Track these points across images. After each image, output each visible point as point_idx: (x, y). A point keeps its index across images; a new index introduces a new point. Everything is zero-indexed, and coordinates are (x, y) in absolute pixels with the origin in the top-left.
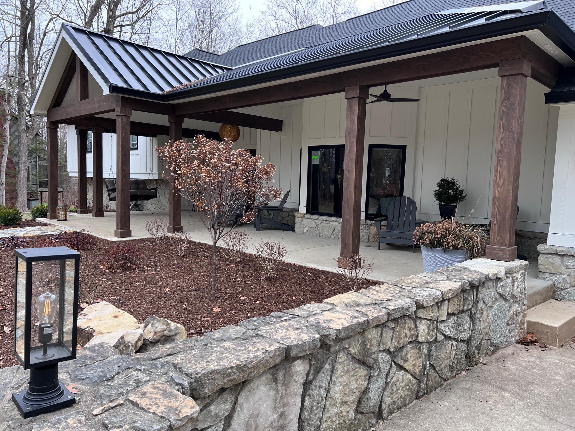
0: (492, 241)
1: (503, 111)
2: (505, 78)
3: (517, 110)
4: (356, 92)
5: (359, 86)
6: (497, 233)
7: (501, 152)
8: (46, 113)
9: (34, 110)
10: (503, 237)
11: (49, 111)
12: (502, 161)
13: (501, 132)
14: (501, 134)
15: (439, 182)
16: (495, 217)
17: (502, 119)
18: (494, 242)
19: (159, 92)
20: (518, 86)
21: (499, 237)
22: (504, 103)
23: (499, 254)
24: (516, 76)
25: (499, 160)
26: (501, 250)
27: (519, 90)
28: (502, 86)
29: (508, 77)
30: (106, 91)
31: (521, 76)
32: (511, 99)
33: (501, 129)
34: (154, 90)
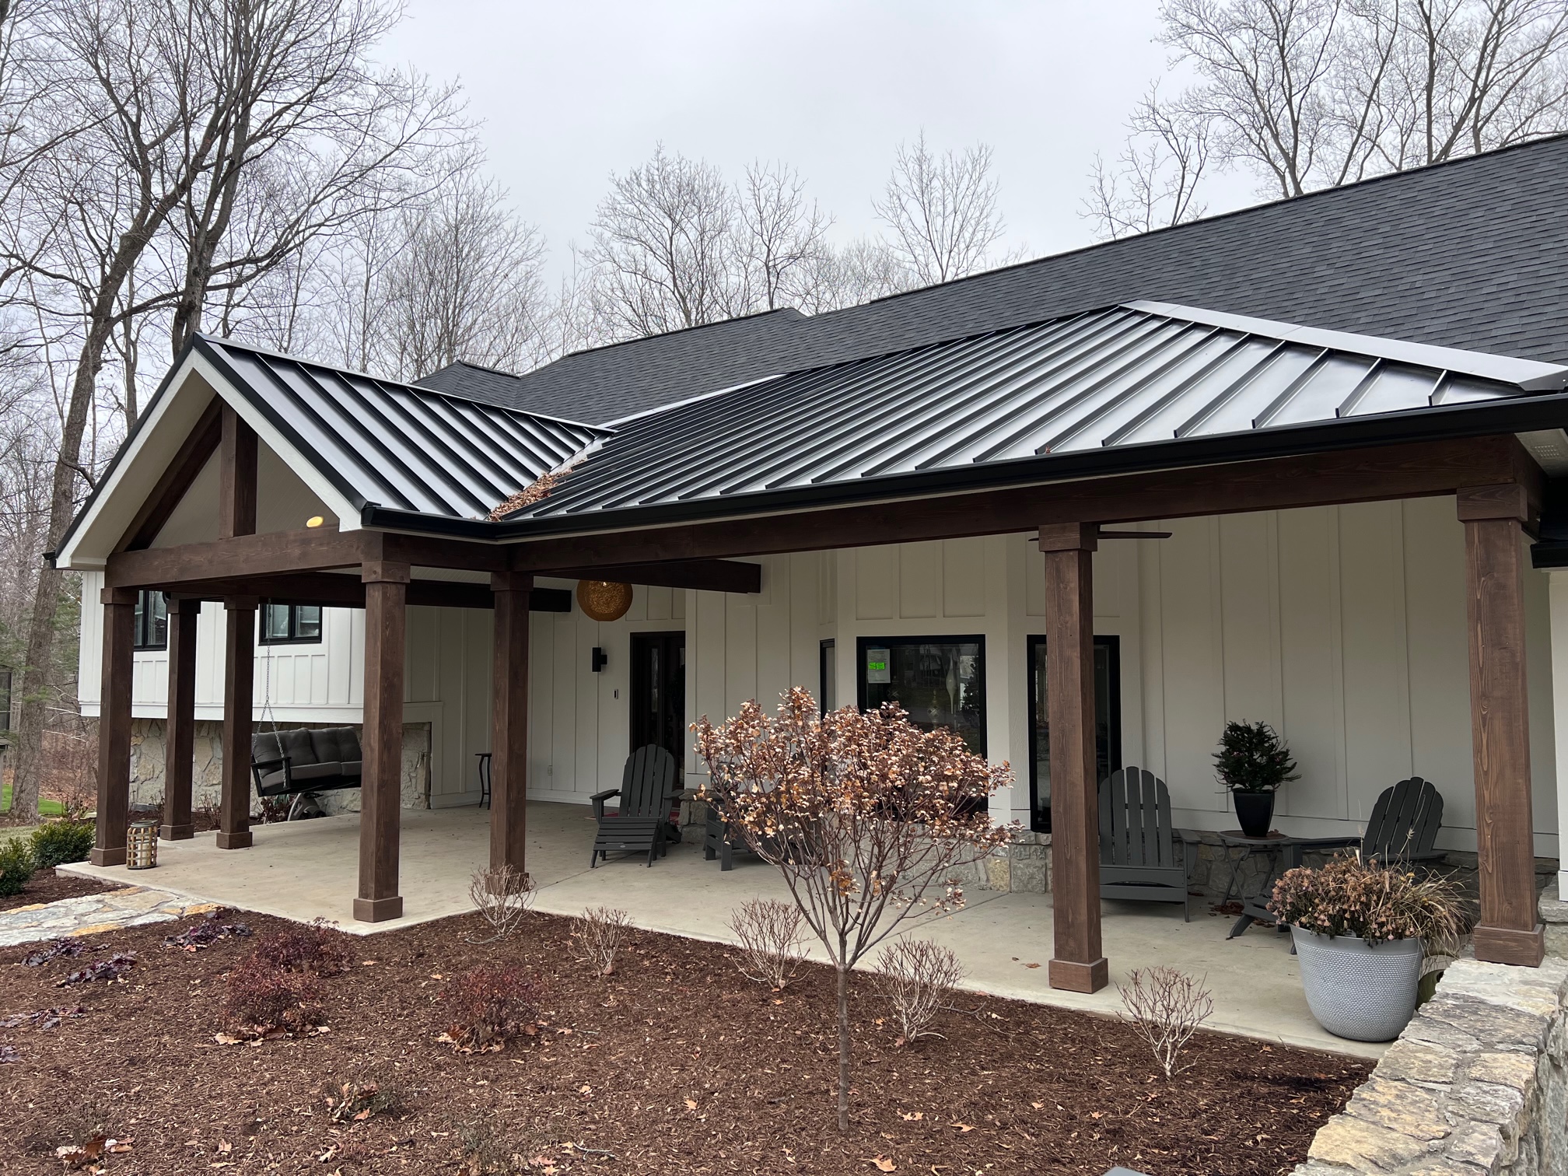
0: (1488, 915)
1: (1479, 601)
2: (1476, 524)
3: (1516, 601)
4: (1073, 538)
5: (1078, 524)
6: (1499, 896)
7: (1484, 696)
8: (104, 562)
9: (73, 556)
10: (1514, 904)
11: (113, 558)
12: (1491, 719)
13: (1480, 649)
14: (1481, 655)
15: (1225, 733)
16: (1487, 856)
17: (1479, 619)
18: (1492, 917)
19: (480, 517)
20: (1511, 545)
21: (1506, 906)
22: (1479, 581)
23: (1512, 947)
24: (1503, 523)
25: (1484, 718)
26: (1515, 939)
27: (1513, 553)
28: (1470, 542)
29: (1484, 523)
30: (350, 521)
31: (1514, 522)
32: (1495, 575)
33: (1480, 643)
34: (468, 513)
